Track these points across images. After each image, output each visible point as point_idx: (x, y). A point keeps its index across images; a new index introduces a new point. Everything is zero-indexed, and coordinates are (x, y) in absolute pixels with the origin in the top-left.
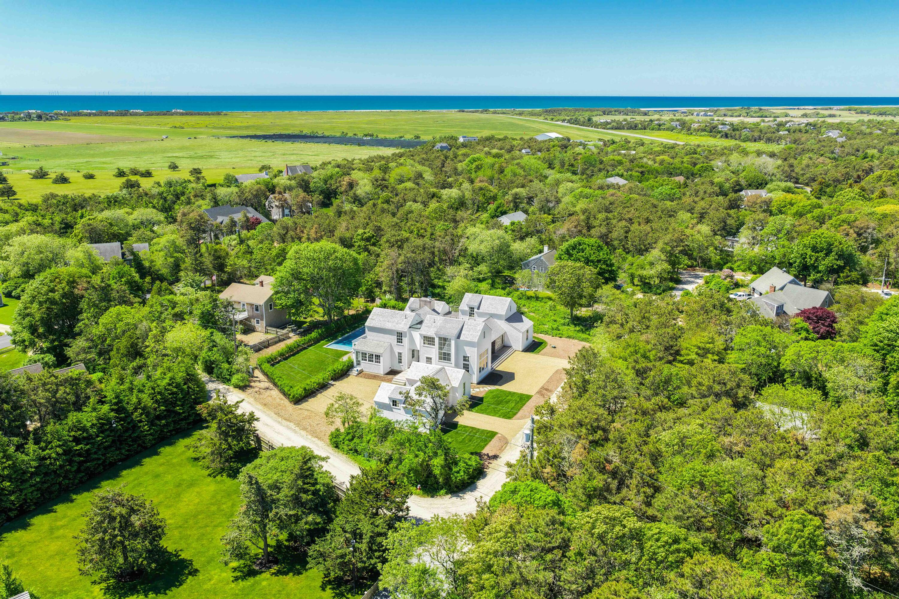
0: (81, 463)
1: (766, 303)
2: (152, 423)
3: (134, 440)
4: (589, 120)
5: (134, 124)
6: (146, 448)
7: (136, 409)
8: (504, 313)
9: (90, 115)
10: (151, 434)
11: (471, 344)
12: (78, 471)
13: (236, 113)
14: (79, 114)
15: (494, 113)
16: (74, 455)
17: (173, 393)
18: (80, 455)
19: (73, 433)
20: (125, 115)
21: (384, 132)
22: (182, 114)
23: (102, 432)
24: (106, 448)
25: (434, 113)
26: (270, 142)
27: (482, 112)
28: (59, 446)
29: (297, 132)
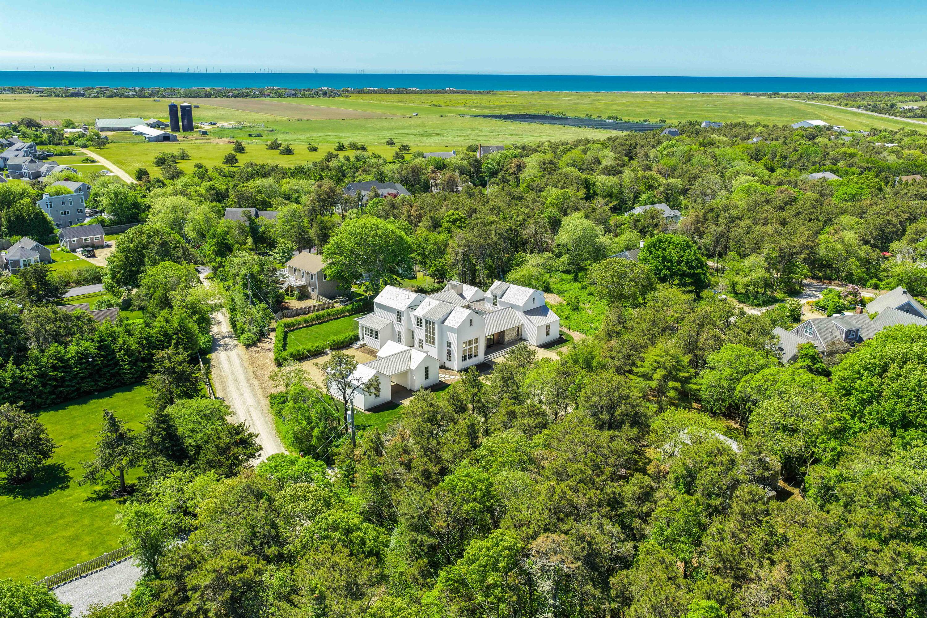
0: (56, 387)
1: (836, 326)
2: (133, 363)
3: (113, 376)
4: (892, 106)
5: (402, 101)
6: (125, 384)
7: (120, 349)
8: (521, 304)
9: (370, 92)
10: (131, 373)
11: (452, 330)
12: (51, 393)
13: (505, 92)
14: (362, 92)
15: (783, 97)
16: (50, 380)
17: (161, 341)
18: (55, 379)
19: (50, 361)
20: (402, 92)
21: (630, 115)
22: (453, 93)
23: (81, 364)
24: (82, 378)
25: (714, 96)
26: (509, 122)
27: (770, 95)
28: (35, 369)
29: (543, 113)
